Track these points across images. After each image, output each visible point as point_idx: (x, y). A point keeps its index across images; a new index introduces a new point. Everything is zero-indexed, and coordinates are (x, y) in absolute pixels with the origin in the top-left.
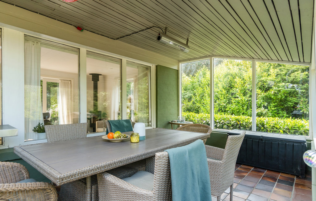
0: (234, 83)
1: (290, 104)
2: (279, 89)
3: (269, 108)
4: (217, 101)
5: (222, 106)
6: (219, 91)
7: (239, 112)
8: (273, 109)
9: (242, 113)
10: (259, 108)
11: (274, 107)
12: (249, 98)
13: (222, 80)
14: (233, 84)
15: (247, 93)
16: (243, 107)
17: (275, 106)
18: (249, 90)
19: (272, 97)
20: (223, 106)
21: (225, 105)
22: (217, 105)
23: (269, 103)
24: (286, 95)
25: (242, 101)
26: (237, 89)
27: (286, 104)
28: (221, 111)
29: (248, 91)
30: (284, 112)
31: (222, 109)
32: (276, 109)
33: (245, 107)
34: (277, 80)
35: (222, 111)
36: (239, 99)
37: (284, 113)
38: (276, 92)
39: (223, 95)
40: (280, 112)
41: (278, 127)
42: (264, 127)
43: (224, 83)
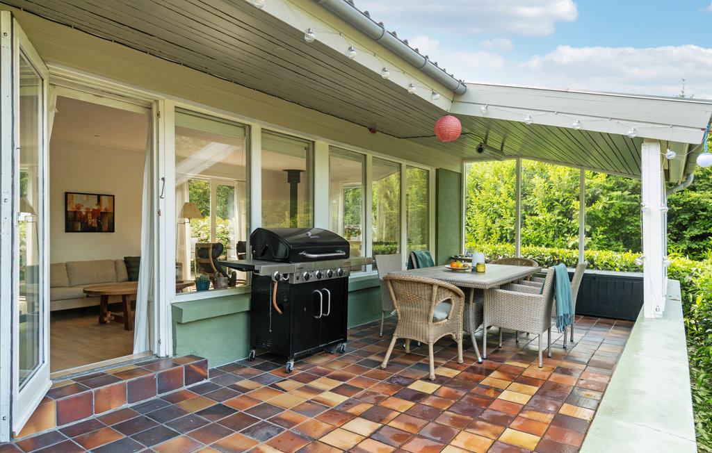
0: (530, 186)
1: (630, 228)
2: (612, 202)
3: (594, 235)
4: (497, 220)
5: (507, 230)
6: (502, 201)
7: (539, 242)
8: (601, 237)
9: (545, 244)
10: (576, 236)
11: (603, 235)
12: (558, 216)
13: (506, 179)
14: (528, 188)
15: (554, 206)
16: (547, 232)
17: (604, 232)
18: (558, 201)
19: (600, 215)
20: (509, 231)
21: (513, 228)
22: (498, 229)
23: (594, 227)
24: (623, 212)
25: (546, 221)
26: (536, 199)
27: (622, 227)
28: (504, 240)
29: (557, 203)
30: (619, 243)
31: (506, 237)
32: (606, 238)
33: (551, 234)
34: (608, 185)
35: (507, 241)
36: (540, 217)
37: (620, 246)
38: (607, 206)
39: (508, 210)
40: (613, 242)
41: (613, 264)
42: (594, 265)
43: (510, 187)
